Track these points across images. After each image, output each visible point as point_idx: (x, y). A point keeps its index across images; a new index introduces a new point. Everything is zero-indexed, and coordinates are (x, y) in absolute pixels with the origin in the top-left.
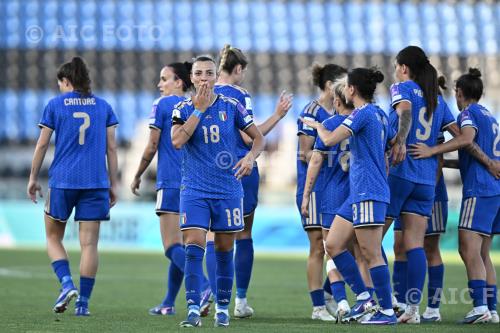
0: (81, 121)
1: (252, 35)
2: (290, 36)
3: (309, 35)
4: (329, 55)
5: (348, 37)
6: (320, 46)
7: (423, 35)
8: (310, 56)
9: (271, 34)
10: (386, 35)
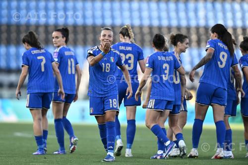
0: (42, 60)
1: (141, 18)
2: (160, 18)
3: (169, 18)
4: (179, 28)
5: (188, 19)
6: (174, 23)
7: (225, 18)
8: (169, 28)
9: (150, 18)
10: (206, 18)
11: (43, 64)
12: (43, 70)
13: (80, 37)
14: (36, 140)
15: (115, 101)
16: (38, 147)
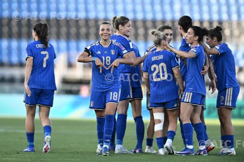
11: (45, 59)
12: (44, 66)
13: (64, 30)
14: (27, 136)
15: (115, 94)
16: (28, 144)
